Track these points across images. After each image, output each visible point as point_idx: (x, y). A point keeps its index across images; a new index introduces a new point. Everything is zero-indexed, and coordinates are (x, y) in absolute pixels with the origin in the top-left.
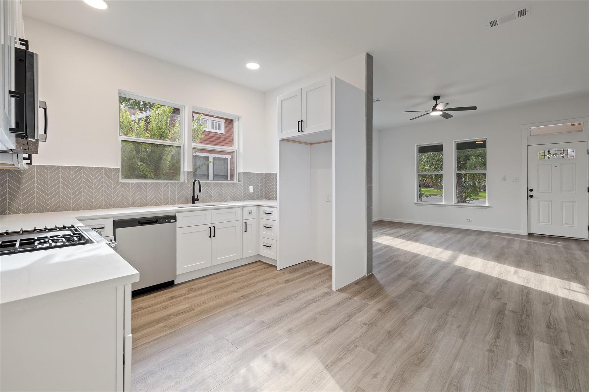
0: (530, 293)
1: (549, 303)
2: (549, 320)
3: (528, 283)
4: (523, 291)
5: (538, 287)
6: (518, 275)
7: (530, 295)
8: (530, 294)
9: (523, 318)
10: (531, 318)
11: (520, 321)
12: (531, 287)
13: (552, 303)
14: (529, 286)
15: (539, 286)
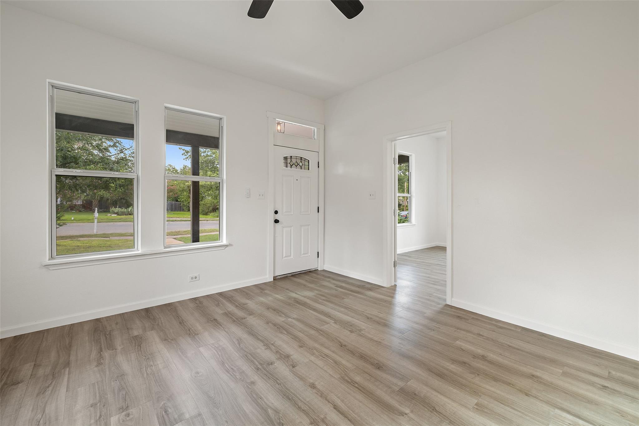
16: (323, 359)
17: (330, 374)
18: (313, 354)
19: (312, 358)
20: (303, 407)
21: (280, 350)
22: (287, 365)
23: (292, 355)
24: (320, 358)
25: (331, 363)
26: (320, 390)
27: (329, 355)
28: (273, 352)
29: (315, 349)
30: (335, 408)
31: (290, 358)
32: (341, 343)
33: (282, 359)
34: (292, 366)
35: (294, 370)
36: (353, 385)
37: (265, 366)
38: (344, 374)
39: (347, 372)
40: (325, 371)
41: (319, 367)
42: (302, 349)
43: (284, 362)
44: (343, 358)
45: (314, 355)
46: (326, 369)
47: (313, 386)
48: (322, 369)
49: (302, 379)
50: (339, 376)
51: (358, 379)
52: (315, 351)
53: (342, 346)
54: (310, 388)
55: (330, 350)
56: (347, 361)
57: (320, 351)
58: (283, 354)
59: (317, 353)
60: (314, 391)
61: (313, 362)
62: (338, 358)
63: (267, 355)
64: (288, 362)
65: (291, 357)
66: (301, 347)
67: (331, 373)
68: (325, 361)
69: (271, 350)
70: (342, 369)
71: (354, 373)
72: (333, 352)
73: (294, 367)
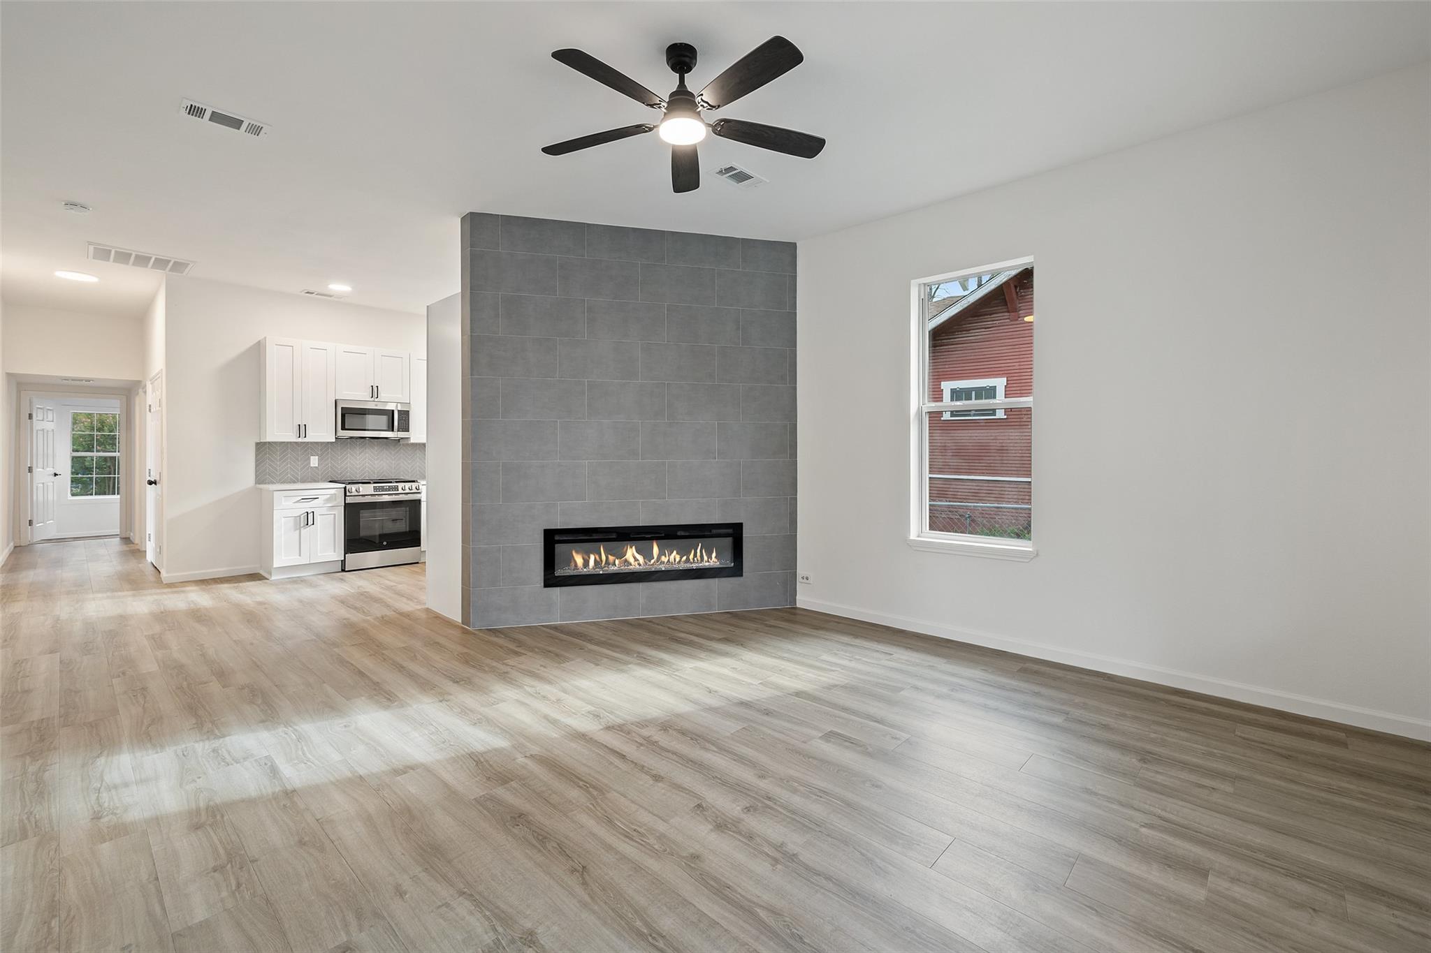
0: (195, 726)
1: (150, 725)
2: (145, 697)
3: (214, 751)
4: (213, 722)
5: (185, 753)
6: (256, 760)
7: (194, 722)
8: (194, 724)
9: (185, 683)
10: (174, 687)
11: (188, 678)
12: (201, 744)
13: (144, 729)
14: (207, 742)
15: (183, 754)
16: (639, 826)
17: (625, 797)
18: (661, 837)
19: (661, 827)
20: (670, 755)
21: (746, 844)
22: (713, 809)
23: (711, 830)
24: (645, 830)
25: (621, 819)
26: (645, 773)
27: (623, 838)
28: (759, 836)
29: (656, 854)
30: (624, 756)
31: (714, 824)
32: (583, 879)
33: (730, 821)
34: (703, 808)
35: (696, 799)
36: (587, 783)
37: (760, 805)
38: (598, 800)
39: (591, 804)
40: (633, 802)
41: (646, 809)
42: (692, 851)
43: (723, 814)
44: (590, 833)
45: (658, 835)
46: (633, 805)
47: (657, 778)
48: (641, 806)
49: (679, 787)
50: (608, 795)
51: (574, 794)
52: (656, 847)
53: (584, 867)
54: (662, 775)
55: (617, 852)
56: (582, 827)
57: (643, 849)
58: (734, 832)
59: (652, 841)
60: (654, 772)
61: (660, 818)
62: (602, 832)
63: (770, 829)
64: (713, 815)
65: (711, 827)
66: (695, 857)
67: (623, 799)
68: (632, 824)
69: (770, 844)
70: (599, 809)
71: (578, 802)
72: (609, 848)
73: (699, 806)
